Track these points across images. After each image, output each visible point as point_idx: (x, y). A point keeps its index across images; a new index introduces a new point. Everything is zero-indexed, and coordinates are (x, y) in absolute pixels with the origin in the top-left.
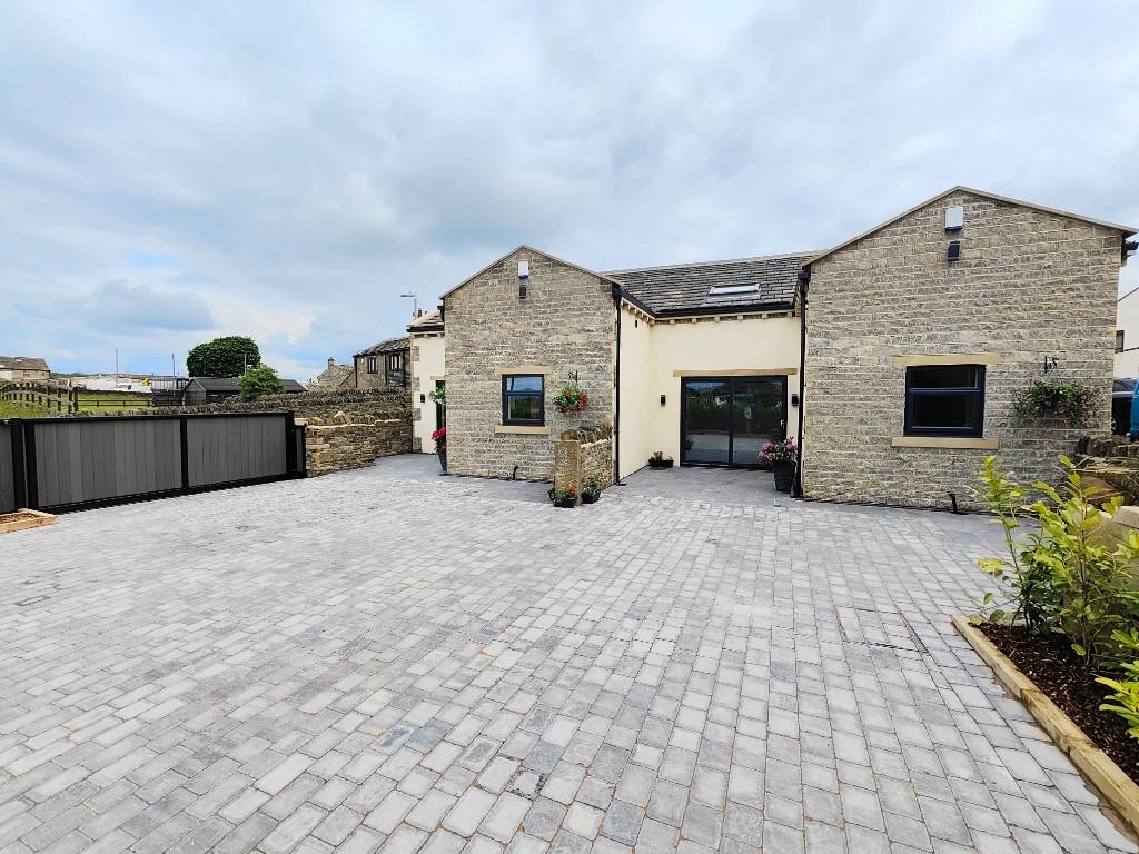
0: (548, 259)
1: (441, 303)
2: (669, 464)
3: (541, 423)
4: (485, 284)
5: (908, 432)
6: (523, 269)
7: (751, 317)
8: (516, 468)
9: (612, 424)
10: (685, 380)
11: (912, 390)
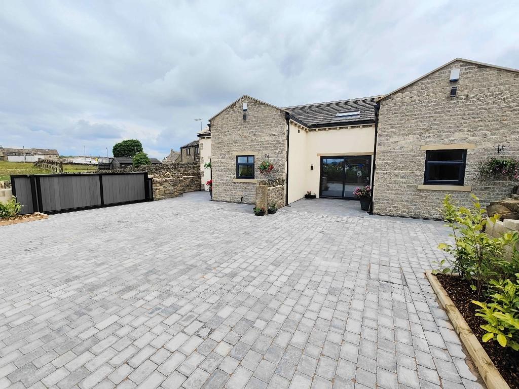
0: (256, 101)
1: (209, 123)
2: (314, 197)
3: (253, 178)
4: (228, 114)
5: (426, 182)
6: (245, 106)
7: (355, 127)
8: (242, 198)
9: (285, 178)
10: (322, 158)
11: (429, 162)
